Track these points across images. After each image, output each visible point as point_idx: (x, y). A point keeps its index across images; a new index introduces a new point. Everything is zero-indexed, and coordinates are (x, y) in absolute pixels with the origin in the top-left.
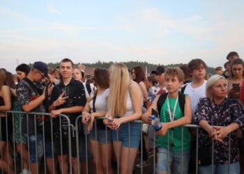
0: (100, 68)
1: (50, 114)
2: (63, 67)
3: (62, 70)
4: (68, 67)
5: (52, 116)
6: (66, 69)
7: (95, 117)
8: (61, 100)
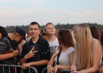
0: (63, 29)
1: (22, 66)
2: (32, 29)
3: (31, 31)
4: (36, 29)
5: (23, 68)
6: (34, 31)
7: (59, 69)
8: (31, 53)
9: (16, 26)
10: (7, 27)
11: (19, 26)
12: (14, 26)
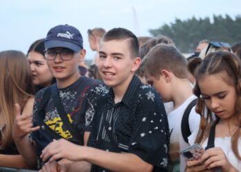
9: (215, 18)
10: (173, 25)
11: (228, 16)
12: (207, 20)
